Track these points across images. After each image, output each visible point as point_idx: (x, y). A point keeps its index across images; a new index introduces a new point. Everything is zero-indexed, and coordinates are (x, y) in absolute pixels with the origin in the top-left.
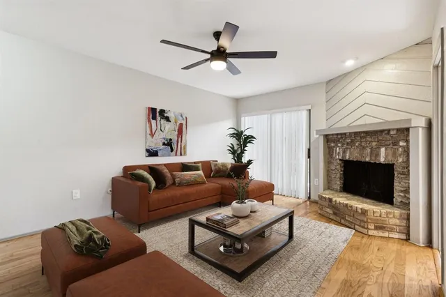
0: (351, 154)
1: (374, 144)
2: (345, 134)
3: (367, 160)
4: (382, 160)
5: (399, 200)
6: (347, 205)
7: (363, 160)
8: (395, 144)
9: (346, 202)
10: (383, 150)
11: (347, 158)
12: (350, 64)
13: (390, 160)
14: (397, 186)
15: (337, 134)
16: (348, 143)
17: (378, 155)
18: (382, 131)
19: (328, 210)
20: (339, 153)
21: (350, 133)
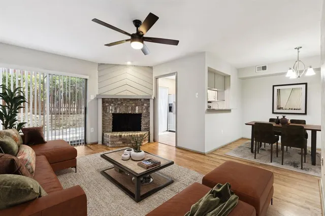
0: (120, 110)
1: (133, 105)
2: (117, 99)
3: (130, 112)
4: (137, 112)
5: (144, 128)
6: (132, 135)
7: (127, 113)
8: (143, 105)
9: (131, 134)
10: (137, 107)
11: (118, 112)
12: (129, 63)
13: (140, 112)
14: (143, 122)
15: (112, 99)
16: (118, 104)
17: (135, 110)
18: (138, 99)
19: (119, 142)
20: (111, 109)
21: (120, 99)
